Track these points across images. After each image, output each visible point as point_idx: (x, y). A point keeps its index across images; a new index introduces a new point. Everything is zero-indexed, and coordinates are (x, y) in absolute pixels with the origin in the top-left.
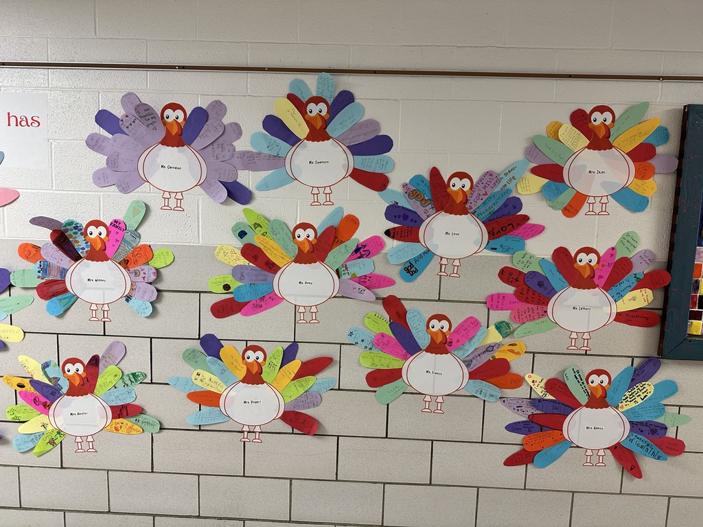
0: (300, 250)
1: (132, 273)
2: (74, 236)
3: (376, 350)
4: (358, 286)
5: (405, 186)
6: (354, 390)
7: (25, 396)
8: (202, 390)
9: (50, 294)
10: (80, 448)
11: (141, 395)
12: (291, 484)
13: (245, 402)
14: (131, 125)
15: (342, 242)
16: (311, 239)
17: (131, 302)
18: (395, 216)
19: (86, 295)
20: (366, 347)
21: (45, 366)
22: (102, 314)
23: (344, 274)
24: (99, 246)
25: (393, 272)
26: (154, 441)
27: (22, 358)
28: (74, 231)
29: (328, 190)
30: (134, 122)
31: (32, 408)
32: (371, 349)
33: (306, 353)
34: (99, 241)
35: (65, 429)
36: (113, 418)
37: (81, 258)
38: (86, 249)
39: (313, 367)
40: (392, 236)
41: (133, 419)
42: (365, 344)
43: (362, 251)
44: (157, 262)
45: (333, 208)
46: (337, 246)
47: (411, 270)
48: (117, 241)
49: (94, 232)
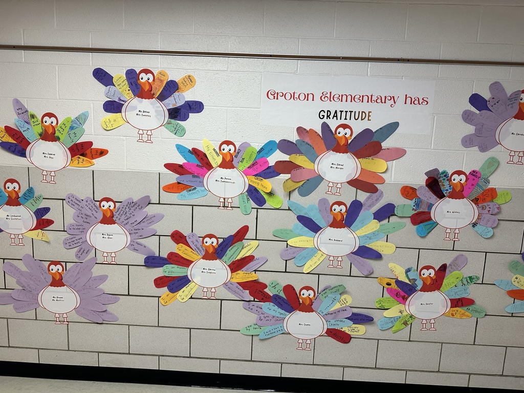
1: (480, 207)
2: (443, 181)
7: (390, 291)
9: (419, 221)
10: (424, 327)
14: (495, 104)
17: (476, 227)
19: (443, 222)
21: (408, 271)
22: (454, 235)
26: (478, 323)
27: (391, 265)
28: (444, 178)
31: (394, 300)
34: (459, 185)
36: (452, 307)
37: (445, 196)
38: (449, 191)
41: (465, 308)
44: (499, 200)
48: (473, 185)
49: (457, 178)
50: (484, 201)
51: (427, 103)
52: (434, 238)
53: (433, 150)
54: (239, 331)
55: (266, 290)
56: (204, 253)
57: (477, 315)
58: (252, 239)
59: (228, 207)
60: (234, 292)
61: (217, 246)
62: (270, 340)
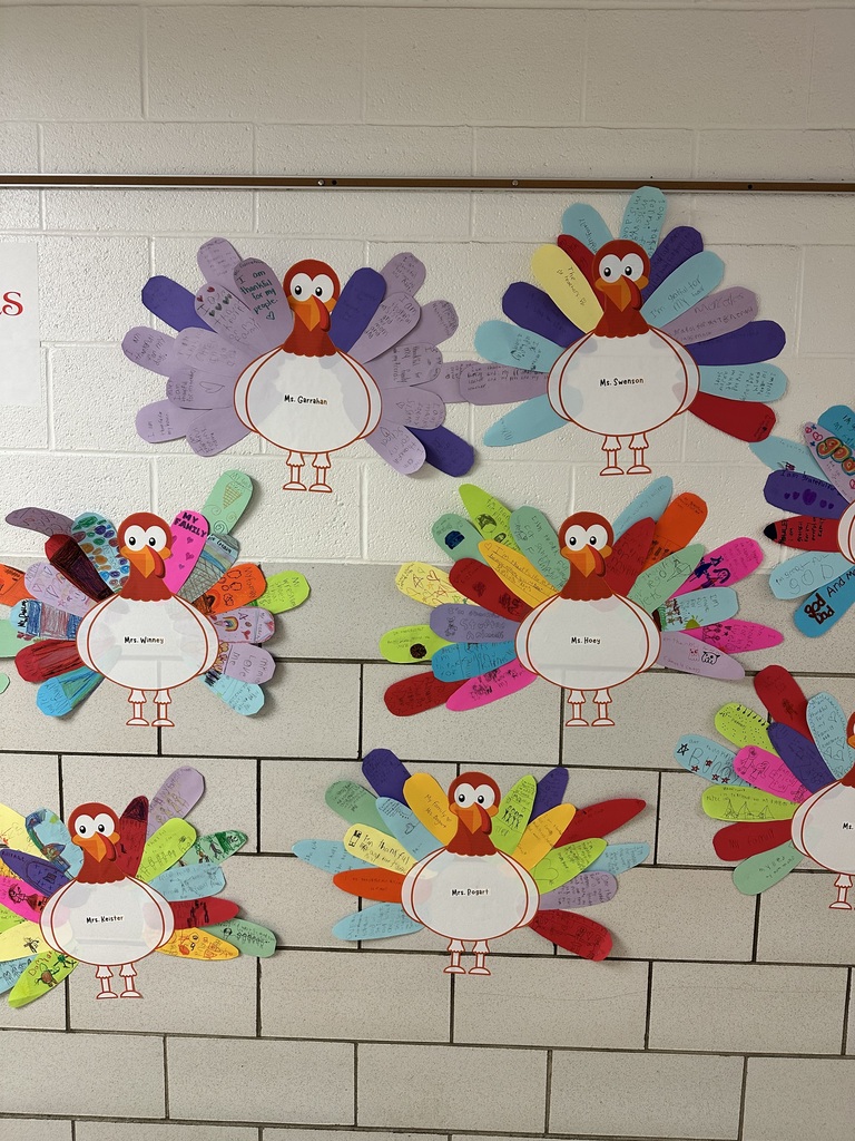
0: (574, 570)
1: (220, 623)
2: (96, 547)
3: (737, 782)
4: (701, 646)
5: (809, 429)
6: (687, 867)
8: (364, 867)
9: (45, 671)
10: (106, 989)
11: (236, 879)
12: (550, 1059)
13: (454, 892)
14: (219, 308)
15: (668, 553)
16: (598, 546)
17: (217, 684)
18: (787, 496)
19: (117, 671)
20: (715, 777)
21: (34, 821)
23: (671, 621)
24: (149, 568)
25: (778, 616)
26: (263, 974)
28: (97, 536)
29: (640, 442)
30: (226, 302)
31: (5, 909)
32: (725, 780)
33: (583, 791)
34: (149, 558)
35: (75, 951)
36: (177, 927)
37: (111, 593)
39: (600, 820)
40: (779, 537)
41: (219, 929)
42: (714, 770)
43: (713, 572)
44: (274, 601)
45: (649, 479)
46: (655, 560)
47: (817, 611)
48: (189, 556)
50: (229, 602)
51: (20, 310)
52: (98, 721)
57: (252, 949)
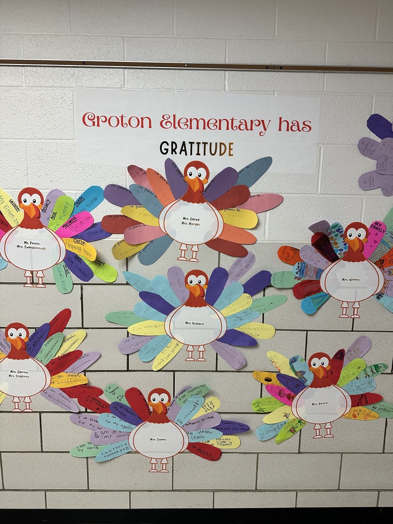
1: (386, 272)
2: (335, 238)
7: (271, 389)
9: (305, 294)
10: (318, 434)
17: (382, 299)
19: (337, 294)
21: (293, 361)
22: (352, 310)
24: (356, 247)
26: (388, 425)
27: (270, 354)
28: (337, 233)
31: (276, 400)
34: (357, 242)
35: (306, 418)
36: (352, 406)
37: (338, 259)
38: (344, 251)
41: (371, 407)
48: (375, 242)
49: (354, 233)
50: (391, 262)
51: (310, 129)
52: (326, 315)
53: (321, 196)
54: (69, 452)
55: (102, 397)
56: (9, 350)
57: (386, 414)
58: (77, 328)
59: (38, 284)
60: (58, 402)
61: (27, 339)
62: (112, 462)
